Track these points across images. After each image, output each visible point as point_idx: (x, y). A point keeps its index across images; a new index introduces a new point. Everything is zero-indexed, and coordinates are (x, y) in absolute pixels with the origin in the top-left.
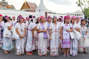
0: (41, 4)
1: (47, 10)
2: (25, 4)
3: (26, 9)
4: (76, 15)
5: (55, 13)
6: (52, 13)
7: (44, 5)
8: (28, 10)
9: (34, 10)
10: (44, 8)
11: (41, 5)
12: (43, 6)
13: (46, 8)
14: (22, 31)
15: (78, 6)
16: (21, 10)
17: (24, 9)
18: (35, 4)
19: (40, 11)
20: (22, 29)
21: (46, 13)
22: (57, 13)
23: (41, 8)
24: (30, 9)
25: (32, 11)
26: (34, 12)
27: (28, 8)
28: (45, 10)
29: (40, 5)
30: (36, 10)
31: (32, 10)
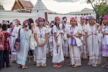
0: (39, 2)
1: (47, 10)
2: (18, 3)
3: (19, 10)
4: (82, 15)
5: (56, 14)
6: (53, 14)
7: (42, 3)
8: (22, 10)
9: (29, 10)
10: (43, 7)
11: (39, 4)
12: (42, 5)
13: (45, 6)
14: (41, 37)
15: (87, 2)
16: (12, 10)
17: (16, 9)
18: (30, 2)
19: (38, 11)
20: (41, 35)
21: (46, 14)
22: (58, 13)
23: (39, 7)
24: (24, 9)
25: (27, 12)
26: (30, 13)
27: (21, 8)
28: (44, 10)
29: (37, 3)
30: (33, 11)
31: (27, 10)
